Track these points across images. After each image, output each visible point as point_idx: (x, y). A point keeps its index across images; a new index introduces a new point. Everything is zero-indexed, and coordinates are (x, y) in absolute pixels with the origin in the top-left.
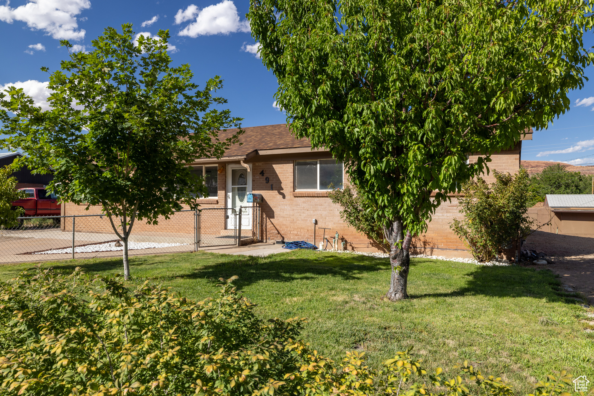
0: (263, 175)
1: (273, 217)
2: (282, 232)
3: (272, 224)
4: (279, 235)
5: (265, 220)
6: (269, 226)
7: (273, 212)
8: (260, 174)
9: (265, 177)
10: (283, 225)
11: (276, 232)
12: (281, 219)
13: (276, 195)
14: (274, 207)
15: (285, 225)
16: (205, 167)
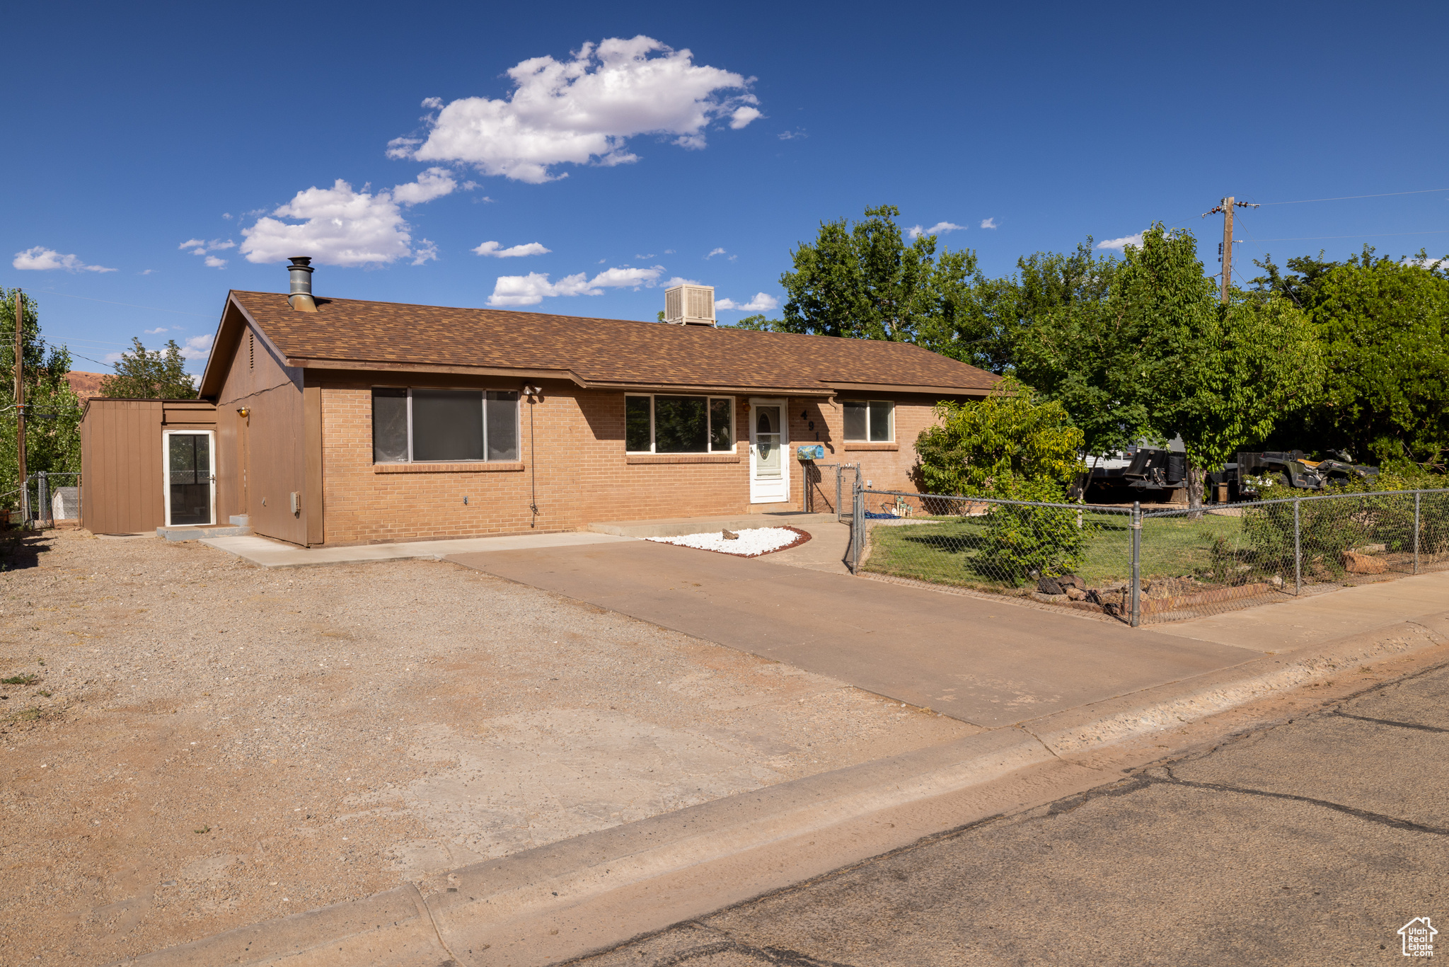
0: (805, 419)
1: (820, 481)
2: (831, 502)
3: (819, 490)
5: (809, 485)
6: (816, 493)
7: (820, 473)
8: (800, 415)
9: (808, 421)
10: (832, 490)
12: (829, 483)
13: (823, 448)
14: (821, 466)
16: (712, 400)
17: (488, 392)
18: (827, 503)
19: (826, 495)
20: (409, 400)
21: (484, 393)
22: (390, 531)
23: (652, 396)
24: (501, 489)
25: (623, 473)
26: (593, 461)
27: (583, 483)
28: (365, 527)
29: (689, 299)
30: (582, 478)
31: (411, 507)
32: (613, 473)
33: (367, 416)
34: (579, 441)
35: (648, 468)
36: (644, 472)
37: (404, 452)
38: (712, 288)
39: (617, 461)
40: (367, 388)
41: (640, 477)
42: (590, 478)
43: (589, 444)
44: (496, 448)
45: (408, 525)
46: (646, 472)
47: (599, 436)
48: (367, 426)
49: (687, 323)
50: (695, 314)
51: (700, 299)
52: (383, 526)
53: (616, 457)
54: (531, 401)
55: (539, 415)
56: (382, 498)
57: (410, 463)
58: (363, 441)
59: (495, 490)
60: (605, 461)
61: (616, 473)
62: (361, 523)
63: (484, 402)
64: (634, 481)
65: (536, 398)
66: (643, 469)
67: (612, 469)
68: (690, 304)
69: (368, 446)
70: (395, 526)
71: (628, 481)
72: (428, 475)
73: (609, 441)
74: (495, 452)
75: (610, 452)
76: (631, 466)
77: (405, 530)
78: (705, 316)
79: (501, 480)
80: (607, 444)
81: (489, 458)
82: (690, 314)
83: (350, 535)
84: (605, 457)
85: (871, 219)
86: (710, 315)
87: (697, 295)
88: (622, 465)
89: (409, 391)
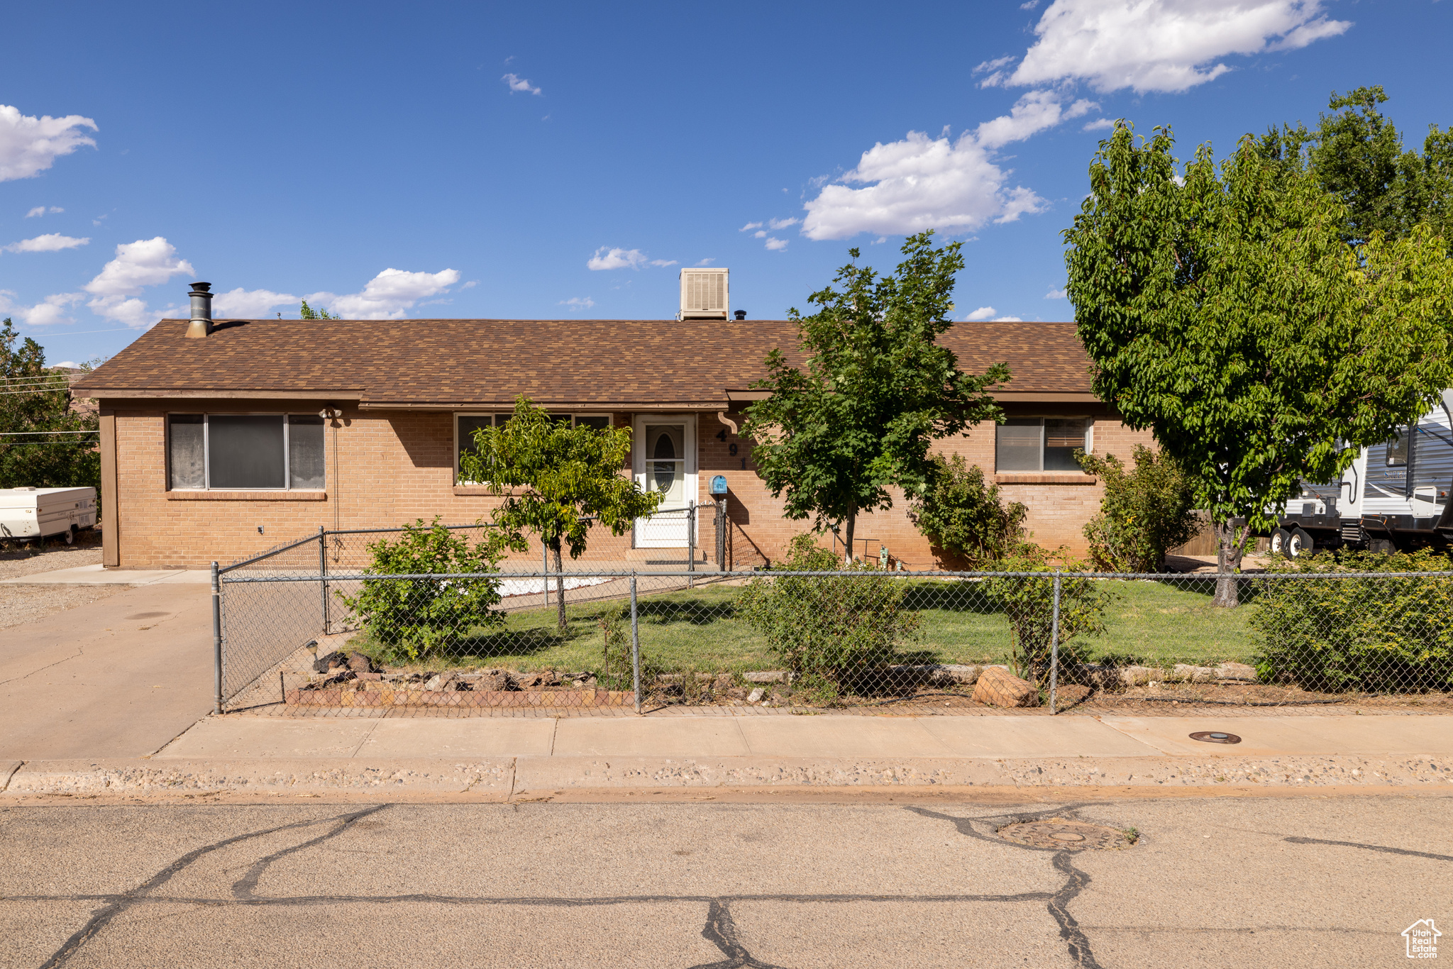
0: (723, 440)
1: (746, 522)
2: (765, 551)
3: (745, 534)
4: (760, 556)
5: (728, 527)
6: (737, 538)
7: (746, 512)
8: (718, 436)
9: (728, 444)
10: (768, 536)
11: (754, 549)
12: (763, 526)
13: (753, 478)
14: (749, 502)
15: (773, 536)
16: (577, 418)
17: (290, 416)
18: (758, 552)
19: (756, 541)
20: (206, 425)
21: (286, 418)
22: (183, 557)
23: (493, 415)
24: (300, 520)
25: (449, 505)
26: (412, 491)
27: (398, 515)
28: (158, 553)
29: (690, 287)
30: (398, 510)
31: (205, 534)
32: (436, 505)
33: (160, 443)
34: (394, 468)
35: (484, 501)
36: (477, 506)
37: (201, 479)
38: (725, 270)
39: (442, 491)
40: (159, 415)
41: (472, 510)
42: (407, 510)
43: (405, 472)
44: (299, 476)
45: (201, 553)
46: (481, 506)
47: (419, 461)
48: (161, 453)
49: (686, 318)
50: (698, 306)
51: (705, 286)
52: (176, 552)
53: (441, 487)
54: (335, 425)
55: (345, 440)
56: (175, 524)
57: (206, 490)
58: (156, 468)
59: (294, 520)
60: (427, 491)
61: (441, 505)
62: (155, 548)
63: (286, 427)
64: (463, 515)
65: (341, 421)
66: (476, 501)
67: (435, 501)
68: (690, 293)
69: (161, 472)
70: (188, 553)
71: (456, 515)
72: (221, 503)
73: (432, 469)
74: (298, 479)
75: (433, 482)
76: (460, 498)
77: (198, 557)
78: (712, 306)
79: (301, 510)
80: (429, 472)
81: (291, 486)
82: (690, 305)
83: (144, 560)
84: (426, 486)
85: (1341, 113)
86: (720, 305)
87: (701, 281)
88: (448, 496)
89: (206, 418)
